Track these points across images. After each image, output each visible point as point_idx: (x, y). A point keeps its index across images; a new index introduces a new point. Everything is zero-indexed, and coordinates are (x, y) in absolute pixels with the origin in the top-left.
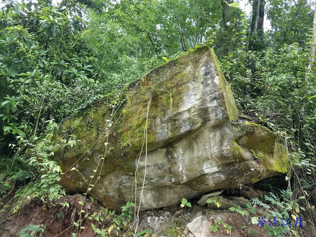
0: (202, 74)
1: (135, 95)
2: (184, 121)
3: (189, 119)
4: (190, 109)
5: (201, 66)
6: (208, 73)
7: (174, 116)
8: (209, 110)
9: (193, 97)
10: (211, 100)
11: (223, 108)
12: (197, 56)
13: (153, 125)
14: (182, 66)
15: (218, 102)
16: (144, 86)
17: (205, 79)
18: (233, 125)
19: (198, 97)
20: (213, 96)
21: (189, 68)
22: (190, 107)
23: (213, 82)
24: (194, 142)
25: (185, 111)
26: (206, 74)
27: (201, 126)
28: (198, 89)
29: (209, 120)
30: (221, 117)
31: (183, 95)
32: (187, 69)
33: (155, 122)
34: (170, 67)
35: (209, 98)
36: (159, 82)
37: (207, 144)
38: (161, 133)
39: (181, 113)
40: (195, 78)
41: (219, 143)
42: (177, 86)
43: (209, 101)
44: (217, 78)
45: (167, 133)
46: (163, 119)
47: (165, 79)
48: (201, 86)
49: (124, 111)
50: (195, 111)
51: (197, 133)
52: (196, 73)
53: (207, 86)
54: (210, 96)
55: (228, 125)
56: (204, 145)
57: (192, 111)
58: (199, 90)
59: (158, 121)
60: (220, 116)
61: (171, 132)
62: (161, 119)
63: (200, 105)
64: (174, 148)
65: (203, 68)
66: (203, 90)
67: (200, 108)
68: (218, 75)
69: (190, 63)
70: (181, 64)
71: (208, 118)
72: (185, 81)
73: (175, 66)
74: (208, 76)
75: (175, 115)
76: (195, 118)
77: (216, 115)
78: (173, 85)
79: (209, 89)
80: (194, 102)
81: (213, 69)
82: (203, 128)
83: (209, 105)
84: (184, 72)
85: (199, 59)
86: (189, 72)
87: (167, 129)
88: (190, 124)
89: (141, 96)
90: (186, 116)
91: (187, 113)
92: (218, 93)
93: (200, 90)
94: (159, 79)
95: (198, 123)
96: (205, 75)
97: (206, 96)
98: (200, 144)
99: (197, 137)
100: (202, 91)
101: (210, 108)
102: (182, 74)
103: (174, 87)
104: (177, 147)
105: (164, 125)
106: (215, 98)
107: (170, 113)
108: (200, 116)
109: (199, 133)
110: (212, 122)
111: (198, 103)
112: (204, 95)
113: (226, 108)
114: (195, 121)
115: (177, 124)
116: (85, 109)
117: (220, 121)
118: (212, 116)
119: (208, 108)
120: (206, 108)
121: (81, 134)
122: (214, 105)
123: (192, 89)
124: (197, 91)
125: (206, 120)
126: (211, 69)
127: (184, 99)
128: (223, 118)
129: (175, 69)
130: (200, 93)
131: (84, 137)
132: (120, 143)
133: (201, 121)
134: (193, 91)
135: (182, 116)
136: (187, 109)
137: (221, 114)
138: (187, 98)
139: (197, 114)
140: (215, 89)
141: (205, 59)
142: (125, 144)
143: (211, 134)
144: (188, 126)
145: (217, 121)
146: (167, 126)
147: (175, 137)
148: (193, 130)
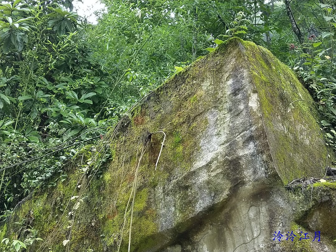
0: (229, 93)
1: (124, 144)
2: (200, 189)
3: (208, 183)
4: (210, 163)
5: (226, 77)
6: (239, 90)
7: (185, 179)
8: (241, 162)
9: (215, 139)
10: (243, 143)
11: (264, 157)
12: (218, 59)
13: (152, 200)
14: (194, 82)
15: (256, 146)
16: (137, 125)
17: (235, 103)
18: (289, 189)
19: (223, 138)
20: (248, 133)
21: (206, 85)
22: (209, 159)
23: (247, 107)
24: (225, 229)
26: (235, 92)
27: (230, 197)
28: (222, 122)
29: (243, 183)
30: (264, 175)
31: (198, 136)
32: (203, 87)
33: (155, 195)
34: (176, 87)
35: (241, 138)
36: (159, 115)
37: (247, 232)
38: (164, 215)
39: (194, 172)
40: (217, 103)
41: (267, 228)
42: (189, 120)
43: (241, 144)
44: (254, 97)
45: (175, 214)
46: (166, 186)
47: (169, 108)
48: (228, 116)
49: (107, 177)
50: (218, 167)
51: (227, 210)
52: (217, 93)
53: (237, 115)
54: (242, 134)
55: (279, 190)
56: (243, 235)
57: (213, 166)
58: (224, 125)
59: (159, 191)
60: (261, 173)
61: (181, 211)
62: (164, 188)
63: (226, 155)
64: (193, 244)
65: (230, 82)
66: (231, 125)
67: (225, 161)
68: (255, 92)
69: (208, 74)
70: (193, 78)
71: (240, 179)
72: (201, 109)
73: (184, 83)
74: (239, 96)
76: (219, 181)
77: (255, 172)
78: (181, 120)
79: (241, 121)
80: (216, 149)
81: (245, 82)
82: (234, 200)
83: (241, 153)
84: (199, 93)
85: (222, 66)
86: (207, 91)
87: (174, 206)
88: (210, 193)
89: (132, 145)
90: (203, 177)
91: (206, 171)
92: (256, 127)
94: (158, 112)
95: (225, 190)
96: (233, 93)
97: (237, 135)
98: (235, 234)
99: (229, 218)
100: (229, 126)
101: (243, 159)
102: (195, 96)
103: (184, 122)
104: (198, 242)
105: (168, 198)
106: (251, 138)
107: (179, 173)
108: (226, 175)
109: (230, 211)
110: (248, 187)
111: (222, 150)
112: (232, 134)
113: (269, 156)
114: (219, 188)
115: (190, 196)
117: (263, 183)
118: (248, 174)
119: (239, 158)
120: (237, 160)
121: (45, 226)
122: (250, 151)
123: (212, 123)
124: (222, 126)
125: (238, 184)
126: (243, 81)
127: (200, 145)
128: (266, 177)
129: (184, 89)
130: (226, 131)
131: (50, 233)
132: (104, 240)
133: (229, 186)
134: (214, 127)
135: (196, 179)
136: (205, 164)
137: (263, 169)
138: (205, 142)
139: (221, 173)
140: (251, 121)
141: (232, 63)
142: (111, 242)
143: (250, 210)
144: (207, 198)
145: (257, 183)
146: (174, 199)
147: (188, 221)
148: (217, 204)
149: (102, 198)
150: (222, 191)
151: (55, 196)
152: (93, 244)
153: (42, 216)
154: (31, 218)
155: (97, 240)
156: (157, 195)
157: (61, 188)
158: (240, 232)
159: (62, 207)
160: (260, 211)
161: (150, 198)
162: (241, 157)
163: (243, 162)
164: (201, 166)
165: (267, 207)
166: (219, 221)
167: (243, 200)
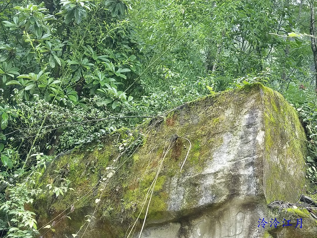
0: (244, 124)
1: (155, 137)
2: (206, 189)
3: (213, 186)
4: (217, 172)
5: (244, 112)
6: (252, 124)
7: (196, 178)
8: (240, 179)
9: (225, 155)
10: (246, 165)
11: (258, 180)
12: (242, 96)
13: (167, 186)
14: (220, 107)
15: (254, 170)
16: (168, 125)
17: (247, 133)
18: (269, 207)
19: (231, 157)
20: (250, 159)
21: (229, 113)
22: (217, 170)
23: (254, 139)
24: (217, 222)
25: (211, 174)
26: (249, 126)
27: (226, 201)
28: (233, 145)
29: (238, 195)
30: (254, 193)
31: (213, 149)
32: (225, 114)
33: (170, 183)
34: (205, 106)
35: (244, 161)
36: (187, 124)
37: (232, 229)
38: (174, 200)
39: (204, 175)
40: (233, 128)
41: (247, 230)
42: (209, 135)
43: (243, 165)
44: (262, 134)
45: (182, 201)
46: (180, 179)
47: (196, 121)
48: (239, 142)
49: (136, 157)
50: (222, 177)
51: (221, 209)
52: (235, 122)
53: (246, 143)
54: (246, 158)
55: (262, 206)
56: (228, 230)
57: (219, 176)
59: (175, 180)
60: (253, 191)
61: (187, 201)
62: (178, 180)
63: (231, 170)
64: (190, 225)
65: (247, 116)
66: (239, 149)
67: (229, 174)
68: (263, 130)
69: (232, 105)
70: (220, 104)
71: (237, 191)
72: (220, 129)
73: (212, 105)
74: (251, 130)
76: (221, 187)
77: (248, 189)
78: (203, 133)
79: (248, 148)
80: (224, 163)
81: (258, 120)
82: (229, 204)
83: (242, 172)
84: (222, 116)
85: (243, 103)
86: (228, 118)
87: (183, 195)
88: (212, 195)
89: (160, 140)
90: (210, 181)
91: (213, 177)
92: (257, 157)
93: (236, 148)
94: (187, 121)
96: (247, 126)
97: (242, 157)
98: (223, 228)
99: (221, 216)
101: (243, 177)
102: (218, 118)
103: (205, 136)
104: (194, 225)
105: (180, 188)
106: (252, 164)
107: (193, 172)
108: (227, 185)
109: (224, 210)
110: (241, 198)
111: (228, 166)
112: (239, 156)
113: (262, 181)
114: (219, 192)
115: (196, 191)
116: (90, 144)
117: (253, 199)
118: (243, 188)
119: (239, 176)
120: (238, 176)
121: (78, 179)
122: (249, 173)
123: (226, 143)
124: (233, 147)
125: (234, 194)
126: (257, 119)
127: (213, 156)
128: (256, 195)
129: (211, 110)
130: (234, 152)
131: (80, 185)
132: (123, 204)
133: (228, 193)
134: (226, 147)
135: (205, 181)
136: (213, 172)
137: (255, 189)
138: (218, 155)
139: (224, 182)
140: (255, 151)
141: (251, 103)
142: (128, 206)
143: (238, 214)
144: (209, 197)
145: (248, 197)
146: (184, 191)
147: (191, 209)
148: (215, 204)
149: (128, 172)
150: (222, 195)
151: (90, 159)
152: (114, 204)
153: (76, 171)
154: (67, 170)
155: (118, 202)
156: (172, 183)
157: (96, 154)
158: (227, 228)
159: (94, 169)
160: (245, 217)
161: (166, 184)
162: (241, 175)
163: (242, 179)
164: (210, 173)
165: (251, 215)
166: (214, 215)
167: (235, 206)
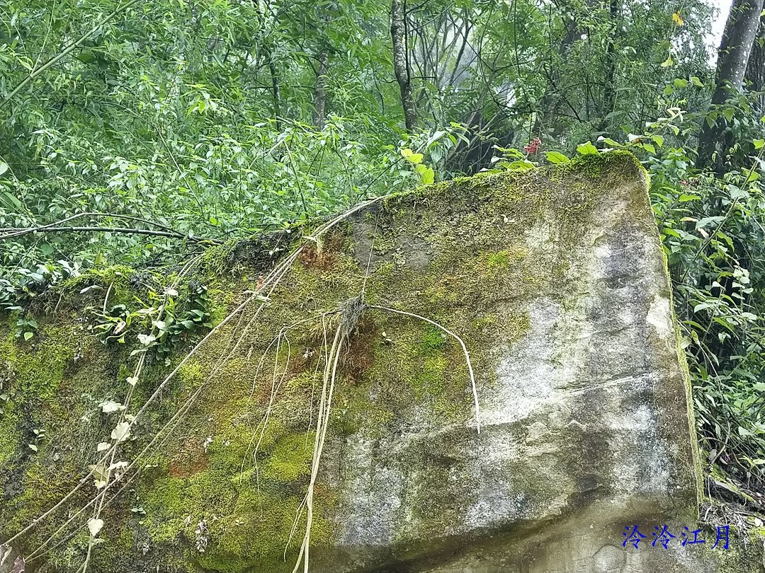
0: (598, 276)
2: (489, 474)
3: (516, 467)
4: (526, 422)
5: (594, 237)
6: (625, 277)
7: (444, 441)
8: (612, 444)
9: (542, 369)
10: (623, 402)
11: (675, 449)
12: (581, 188)
13: (329, 465)
14: (506, 220)
15: (656, 418)
17: (609, 303)
19: (567, 374)
20: (638, 383)
21: (539, 238)
22: (523, 413)
23: (641, 323)
25: (502, 426)
26: (615, 280)
27: (566, 513)
28: (569, 338)
29: (608, 493)
30: (664, 488)
31: (495, 350)
32: (529, 240)
33: (342, 454)
35: (617, 389)
36: (389, 265)
39: (476, 431)
40: (561, 288)
42: (475, 302)
43: (616, 402)
44: (663, 306)
45: (399, 514)
46: (384, 444)
47: (420, 258)
48: (587, 331)
49: (189, 368)
50: (547, 439)
51: (538, 538)
52: (566, 266)
53: (612, 333)
54: (621, 381)
57: (535, 432)
58: (573, 346)
59: (361, 448)
60: (659, 480)
61: (420, 513)
63: (573, 416)
65: (604, 251)
66: (592, 349)
67: (570, 430)
68: (665, 294)
69: (548, 214)
70: (503, 209)
71: (602, 481)
72: (515, 288)
73: (475, 210)
74: (624, 292)
75: (447, 438)
76: (545, 471)
77: (642, 475)
78: (453, 296)
79: (621, 349)
80: (546, 393)
81: (647, 265)
82: (571, 522)
83: (614, 423)
84: (516, 248)
85: (589, 209)
86: (539, 255)
87: (402, 496)
88: (515, 492)
90: (501, 451)
91: (509, 436)
92: (662, 376)
93: (578, 346)
94: (385, 255)
95: (557, 494)
96: (607, 280)
97: (606, 377)
100: (586, 350)
101: (619, 437)
102: (503, 253)
103: (459, 305)
105: (385, 473)
106: (646, 397)
107: (426, 422)
108: (565, 462)
109: (549, 540)
110: (618, 504)
112: (594, 373)
113: (688, 450)
114: (541, 486)
115: (452, 483)
117: (655, 504)
118: (623, 474)
119: (608, 434)
120: (601, 436)
122: (638, 425)
123: (540, 331)
124: (566, 345)
125: (592, 491)
126: (641, 261)
127: (498, 371)
128: (669, 494)
129: (471, 225)
130: (575, 360)
132: (141, 523)
133: (571, 489)
134: (544, 342)
135: (481, 449)
136: (509, 421)
137: (665, 474)
138: (513, 368)
139: (555, 454)
140: (648, 357)
141: (615, 211)
143: (602, 553)
144: (503, 502)
145: (640, 499)
147: (437, 541)
148: (527, 522)
150: (550, 495)
156: (351, 457)
160: (625, 561)
162: (612, 431)
163: (616, 445)
164: (498, 423)
166: (507, 555)
167: (592, 527)
